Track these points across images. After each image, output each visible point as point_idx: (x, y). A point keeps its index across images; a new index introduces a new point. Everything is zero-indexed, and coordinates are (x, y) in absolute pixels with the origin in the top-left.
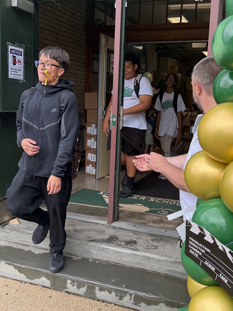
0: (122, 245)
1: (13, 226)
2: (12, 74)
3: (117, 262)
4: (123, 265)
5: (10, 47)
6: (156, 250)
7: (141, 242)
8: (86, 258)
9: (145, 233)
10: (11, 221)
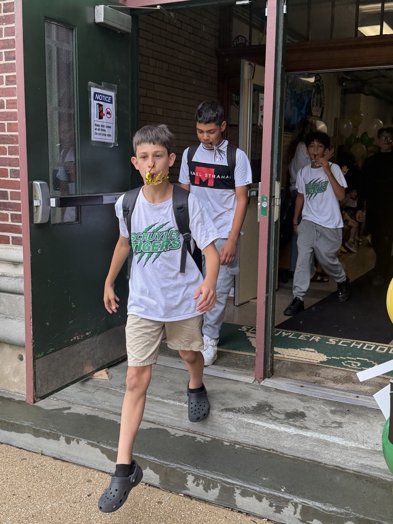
0: (279, 419)
1: (99, 382)
2: (96, 134)
3: (272, 447)
4: (282, 453)
5: (93, 90)
6: (340, 429)
7: (313, 414)
8: (218, 440)
9: (320, 399)
10: (96, 374)
